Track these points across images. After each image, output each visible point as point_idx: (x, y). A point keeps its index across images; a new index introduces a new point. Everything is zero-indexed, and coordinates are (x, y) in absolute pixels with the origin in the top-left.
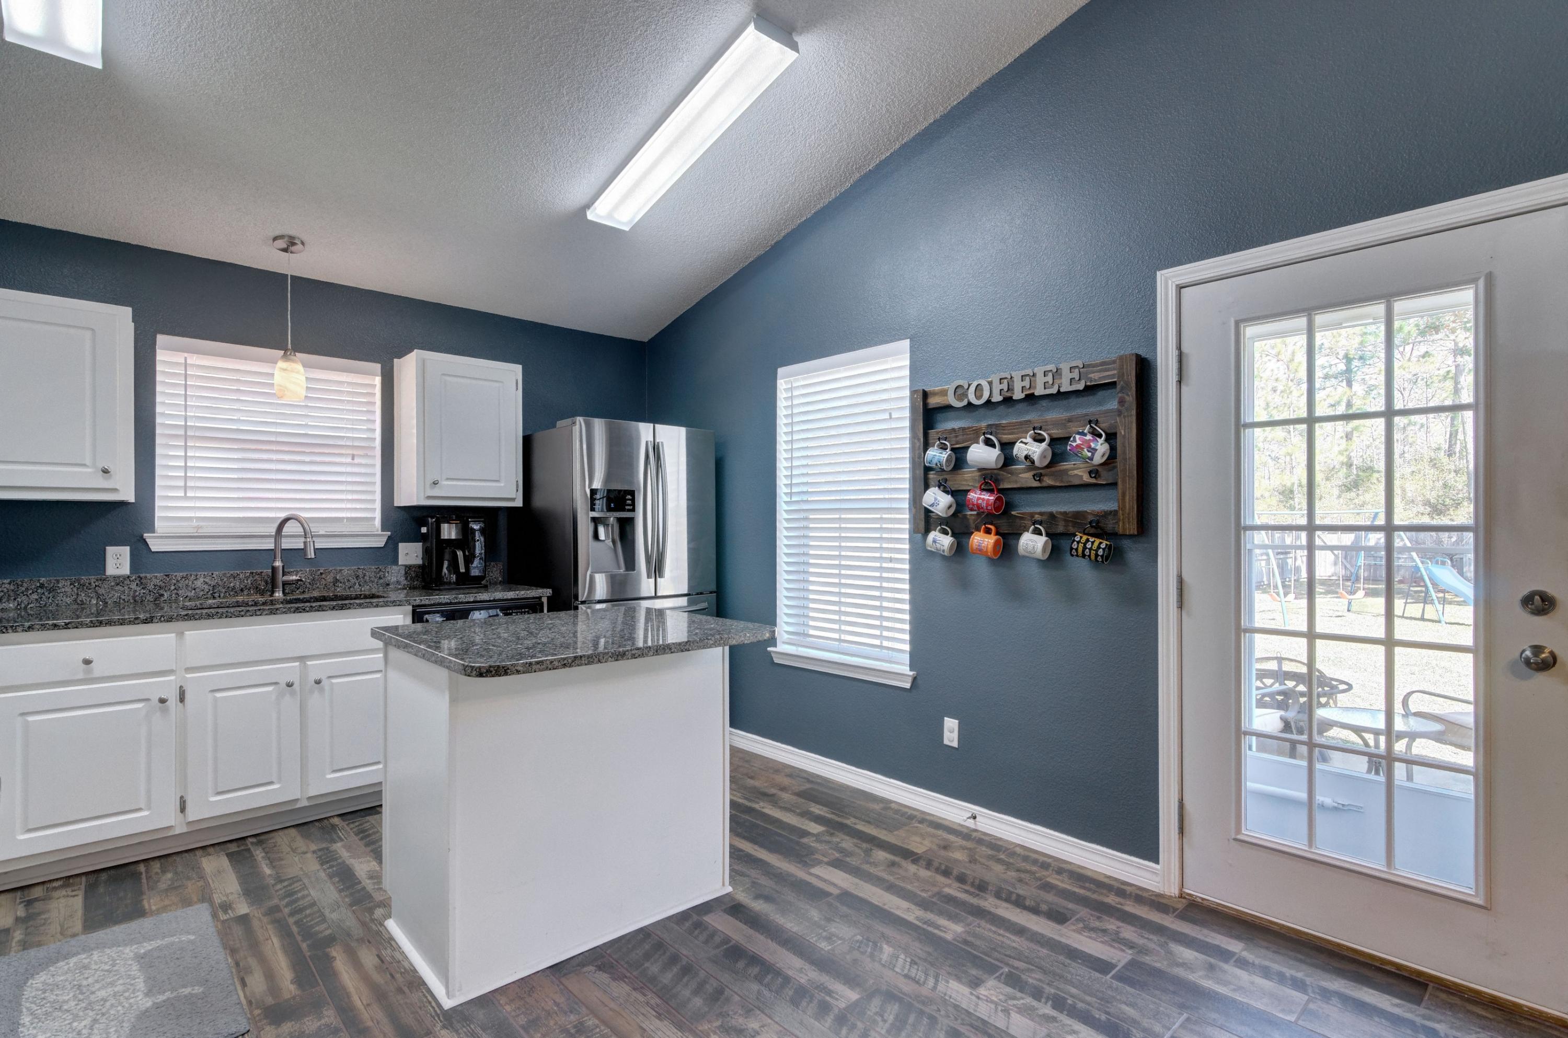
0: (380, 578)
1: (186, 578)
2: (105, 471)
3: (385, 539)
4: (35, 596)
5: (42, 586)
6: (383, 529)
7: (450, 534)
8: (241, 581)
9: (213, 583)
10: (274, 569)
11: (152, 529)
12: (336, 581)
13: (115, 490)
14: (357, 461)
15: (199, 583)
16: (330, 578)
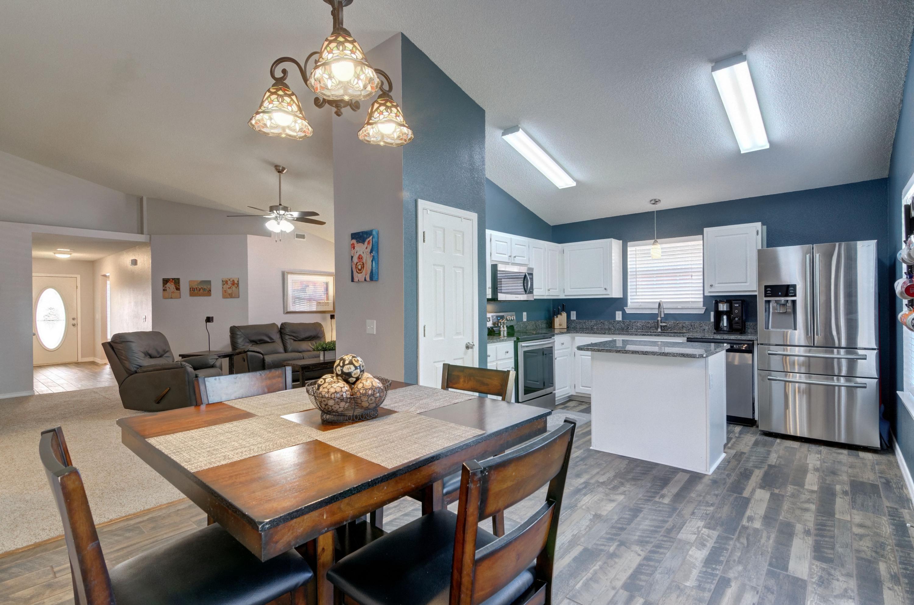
0: (701, 327)
1: (635, 322)
2: (605, 289)
3: (704, 310)
4: (600, 325)
5: (601, 323)
6: (704, 306)
7: (723, 308)
8: (651, 324)
9: (642, 325)
10: (658, 320)
11: (627, 306)
12: (683, 327)
13: (608, 295)
14: (693, 278)
15: (638, 324)
16: (680, 325)
